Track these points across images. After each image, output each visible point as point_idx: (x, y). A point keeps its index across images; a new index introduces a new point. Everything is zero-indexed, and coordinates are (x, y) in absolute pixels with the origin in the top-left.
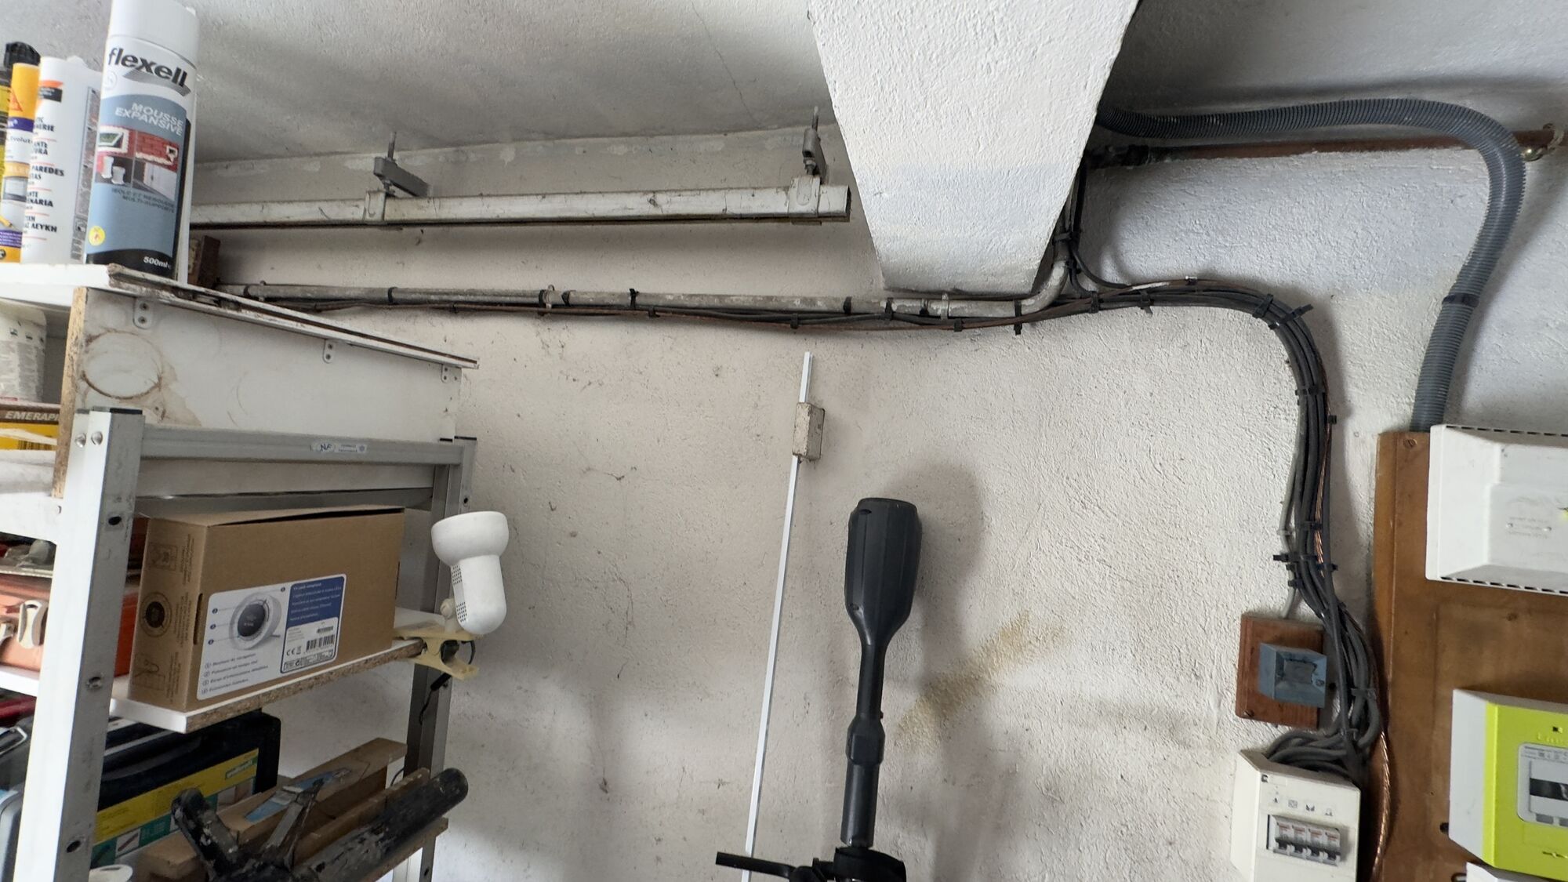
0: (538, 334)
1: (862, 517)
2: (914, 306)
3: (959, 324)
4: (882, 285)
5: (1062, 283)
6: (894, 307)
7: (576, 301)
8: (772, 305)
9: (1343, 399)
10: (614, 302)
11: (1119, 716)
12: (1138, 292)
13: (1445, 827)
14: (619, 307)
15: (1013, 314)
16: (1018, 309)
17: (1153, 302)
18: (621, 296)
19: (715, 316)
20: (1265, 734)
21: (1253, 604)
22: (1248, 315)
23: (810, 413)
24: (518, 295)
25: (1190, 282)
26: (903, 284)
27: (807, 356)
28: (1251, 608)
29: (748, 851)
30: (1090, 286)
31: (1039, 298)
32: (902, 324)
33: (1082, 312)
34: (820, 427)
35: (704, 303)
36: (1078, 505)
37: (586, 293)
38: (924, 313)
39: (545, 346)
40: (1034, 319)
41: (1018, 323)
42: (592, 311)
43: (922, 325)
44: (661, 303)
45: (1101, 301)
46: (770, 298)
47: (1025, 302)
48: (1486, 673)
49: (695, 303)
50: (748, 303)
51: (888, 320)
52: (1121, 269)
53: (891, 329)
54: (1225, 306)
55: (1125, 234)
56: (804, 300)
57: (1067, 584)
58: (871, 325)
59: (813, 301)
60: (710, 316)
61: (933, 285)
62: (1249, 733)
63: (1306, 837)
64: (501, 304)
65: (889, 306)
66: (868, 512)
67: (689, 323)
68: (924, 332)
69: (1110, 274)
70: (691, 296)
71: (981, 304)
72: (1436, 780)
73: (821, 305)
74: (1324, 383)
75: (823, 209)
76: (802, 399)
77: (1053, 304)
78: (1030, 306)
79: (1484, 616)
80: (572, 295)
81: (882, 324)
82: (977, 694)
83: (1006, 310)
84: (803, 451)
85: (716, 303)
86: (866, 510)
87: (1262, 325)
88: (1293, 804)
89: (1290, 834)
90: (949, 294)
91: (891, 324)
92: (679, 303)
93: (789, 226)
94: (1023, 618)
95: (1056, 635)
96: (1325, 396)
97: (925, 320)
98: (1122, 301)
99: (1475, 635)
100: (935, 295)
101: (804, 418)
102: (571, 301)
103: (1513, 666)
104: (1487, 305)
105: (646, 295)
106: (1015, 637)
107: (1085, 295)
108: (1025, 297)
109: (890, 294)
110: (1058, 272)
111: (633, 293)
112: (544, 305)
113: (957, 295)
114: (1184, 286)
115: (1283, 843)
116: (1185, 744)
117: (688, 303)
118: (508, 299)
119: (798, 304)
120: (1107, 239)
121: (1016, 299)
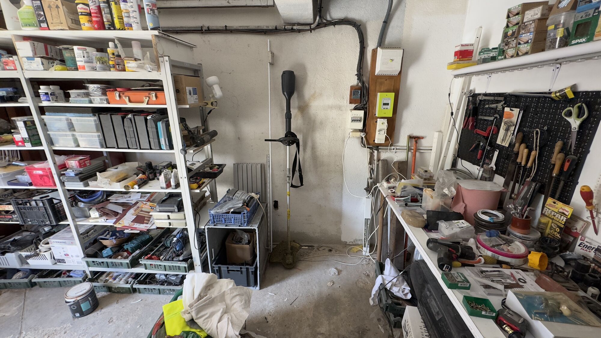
0: (202, 38)
1: (284, 74)
2: (290, 27)
3: (299, 31)
4: (283, 22)
5: (319, 21)
6: (286, 28)
7: (211, 29)
8: (259, 28)
9: (367, 43)
10: (221, 29)
11: (331, 107)
12: (333, 22)
13: (375, 115)
14: (223, 30)
15: (309, 28)
16: (310, 27)
17: (336, 24)
18: (223, 27)
19: (246, 32)
20: (353, 106)
21: (352, 84)
22: (352, 27)
23: (271, 53)
24: (195, 28)
25: (342, 20)
26: (288, 22)
27: (268, 40)
28: (352, 85)
29: (270, 139)
30: (325, 21)
31: (314, 24)
32: (288, 32)
33: (323, 27)
34: (273, 57)
35: (244, 28)
36: (324, 69)
37: (213, 27)
38: (292, 29)
39: (204, 41)
40: (314, 29)
41: (311, 30)
42: (216, 31)
43: (292, 32)
44: (233, 28)
45: (326, 25)
46: (259, 26)
47: (312, 26)
48: (382, 90)
49: (241, 28)
50: (254, 28)
51: (285, 31)
52: (331, 17)
53: (286, 33)
54: (348, 25)
55: (331, 8)
56: (266, 27)
57: (322, 85)
58: (281, 32)
59: (268, 27)
60: (245, 31)
61: (294, 22)
62: (351, 107)
63: (356, 119)
64: (191, 30)
65: (285, 27)
66: (285, 73)
67: (240, 33)
68: (293, 33)
69: (329, 18)
70: (240, 26)
71: (304, 26)
72: (375, 108)
73: (270, 28)
74: (363, 40)
75: (269, 4)
76: (269, 50)
77: (317, 26)
78: (313, 26)
79: (383, 80)
80: (210, 27)
81: (284, 32)
82: (308, 108)
83: (308, 27)
84: (271, 62)
85: (246, 28)
86: (284, 73)
87: (354, 28)
88: (355, 115)
89: (354, 119)
90: (297, 24)
91: (286, 32)
92: (237, 28)
93: (261, 8)
94: (315, 92)
95: (321, 95)
96: (363, 43)
97: (292, 30)
98: (331, 24)
99: (381, 84)
100: (294, 24)
101: (270, 55)
102: (210, 29)
103: (385, 88)
104: (390, 23)
105: (229, 27)
106: (313, 96)
107: (324, 23)
108: (312, 24)
109: (285, 24)
110: (318, 18)
111: (226, 26)
112: (202, 30)
113: (299, 24)
114: (341, 20)
115: (353, 120)
116: (342, 110)
117: (239, 28)
118: (192, 29)
119: (265, 28)
120: (328, 10)
121: (310, 24)
